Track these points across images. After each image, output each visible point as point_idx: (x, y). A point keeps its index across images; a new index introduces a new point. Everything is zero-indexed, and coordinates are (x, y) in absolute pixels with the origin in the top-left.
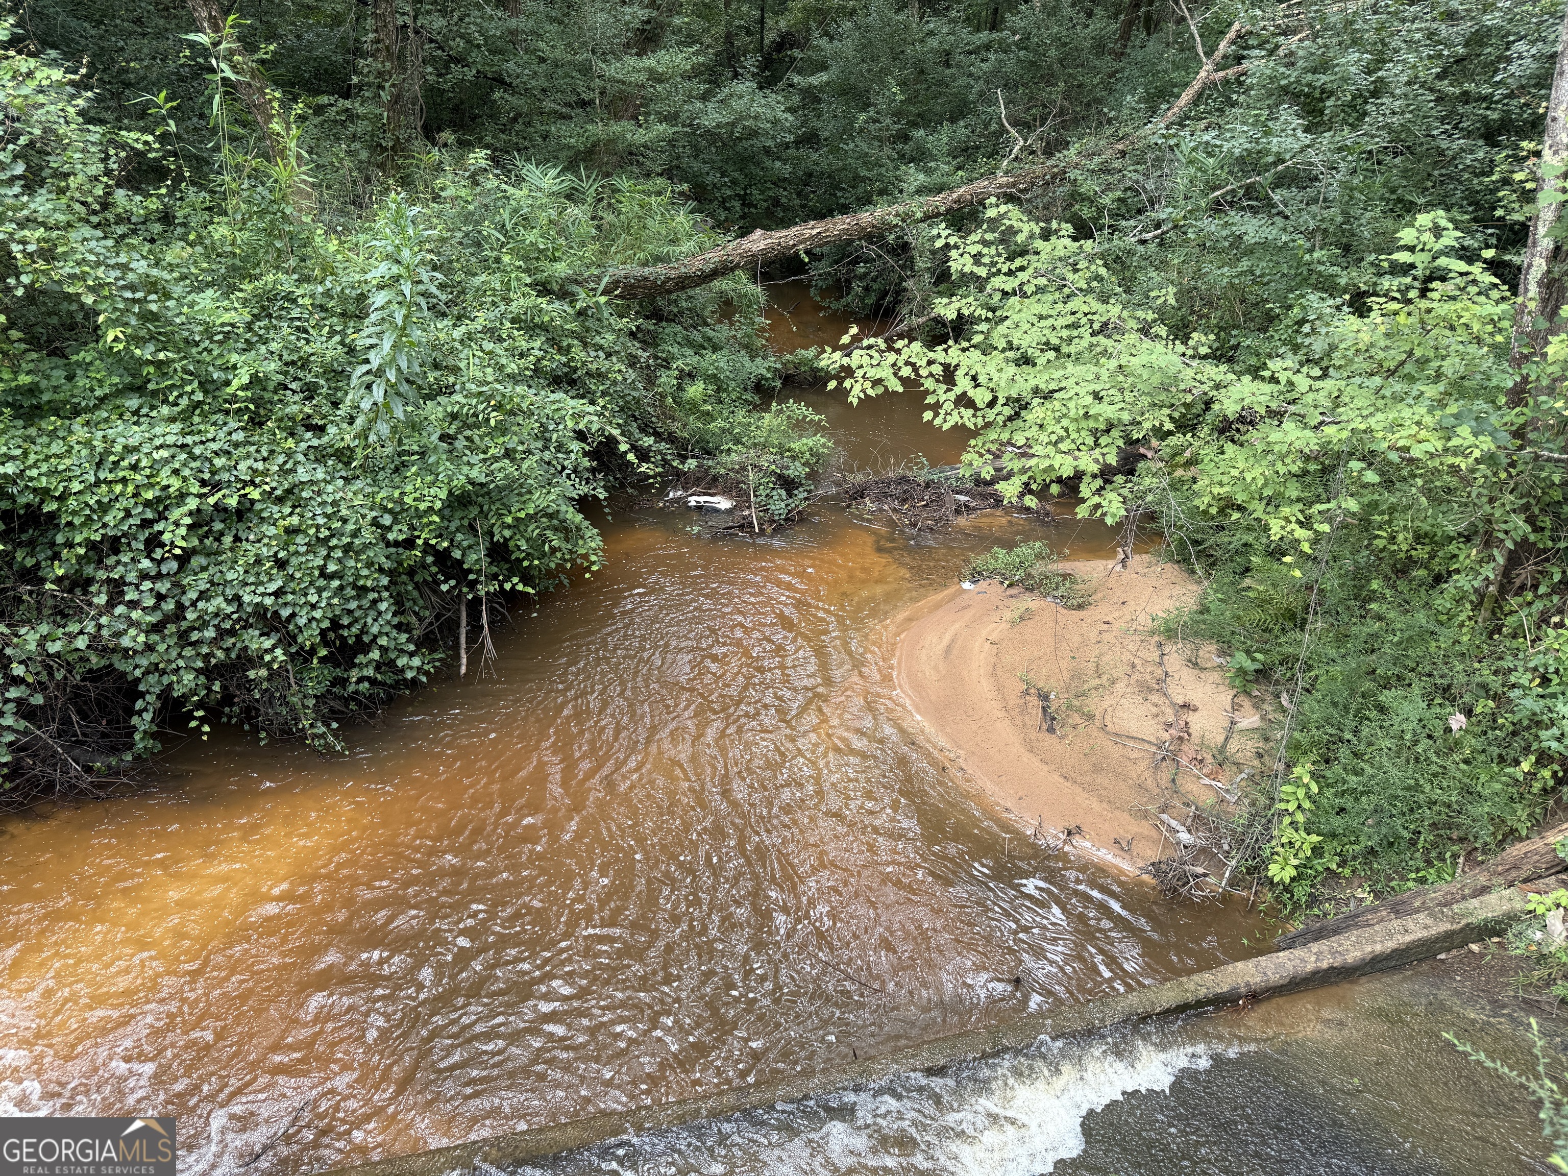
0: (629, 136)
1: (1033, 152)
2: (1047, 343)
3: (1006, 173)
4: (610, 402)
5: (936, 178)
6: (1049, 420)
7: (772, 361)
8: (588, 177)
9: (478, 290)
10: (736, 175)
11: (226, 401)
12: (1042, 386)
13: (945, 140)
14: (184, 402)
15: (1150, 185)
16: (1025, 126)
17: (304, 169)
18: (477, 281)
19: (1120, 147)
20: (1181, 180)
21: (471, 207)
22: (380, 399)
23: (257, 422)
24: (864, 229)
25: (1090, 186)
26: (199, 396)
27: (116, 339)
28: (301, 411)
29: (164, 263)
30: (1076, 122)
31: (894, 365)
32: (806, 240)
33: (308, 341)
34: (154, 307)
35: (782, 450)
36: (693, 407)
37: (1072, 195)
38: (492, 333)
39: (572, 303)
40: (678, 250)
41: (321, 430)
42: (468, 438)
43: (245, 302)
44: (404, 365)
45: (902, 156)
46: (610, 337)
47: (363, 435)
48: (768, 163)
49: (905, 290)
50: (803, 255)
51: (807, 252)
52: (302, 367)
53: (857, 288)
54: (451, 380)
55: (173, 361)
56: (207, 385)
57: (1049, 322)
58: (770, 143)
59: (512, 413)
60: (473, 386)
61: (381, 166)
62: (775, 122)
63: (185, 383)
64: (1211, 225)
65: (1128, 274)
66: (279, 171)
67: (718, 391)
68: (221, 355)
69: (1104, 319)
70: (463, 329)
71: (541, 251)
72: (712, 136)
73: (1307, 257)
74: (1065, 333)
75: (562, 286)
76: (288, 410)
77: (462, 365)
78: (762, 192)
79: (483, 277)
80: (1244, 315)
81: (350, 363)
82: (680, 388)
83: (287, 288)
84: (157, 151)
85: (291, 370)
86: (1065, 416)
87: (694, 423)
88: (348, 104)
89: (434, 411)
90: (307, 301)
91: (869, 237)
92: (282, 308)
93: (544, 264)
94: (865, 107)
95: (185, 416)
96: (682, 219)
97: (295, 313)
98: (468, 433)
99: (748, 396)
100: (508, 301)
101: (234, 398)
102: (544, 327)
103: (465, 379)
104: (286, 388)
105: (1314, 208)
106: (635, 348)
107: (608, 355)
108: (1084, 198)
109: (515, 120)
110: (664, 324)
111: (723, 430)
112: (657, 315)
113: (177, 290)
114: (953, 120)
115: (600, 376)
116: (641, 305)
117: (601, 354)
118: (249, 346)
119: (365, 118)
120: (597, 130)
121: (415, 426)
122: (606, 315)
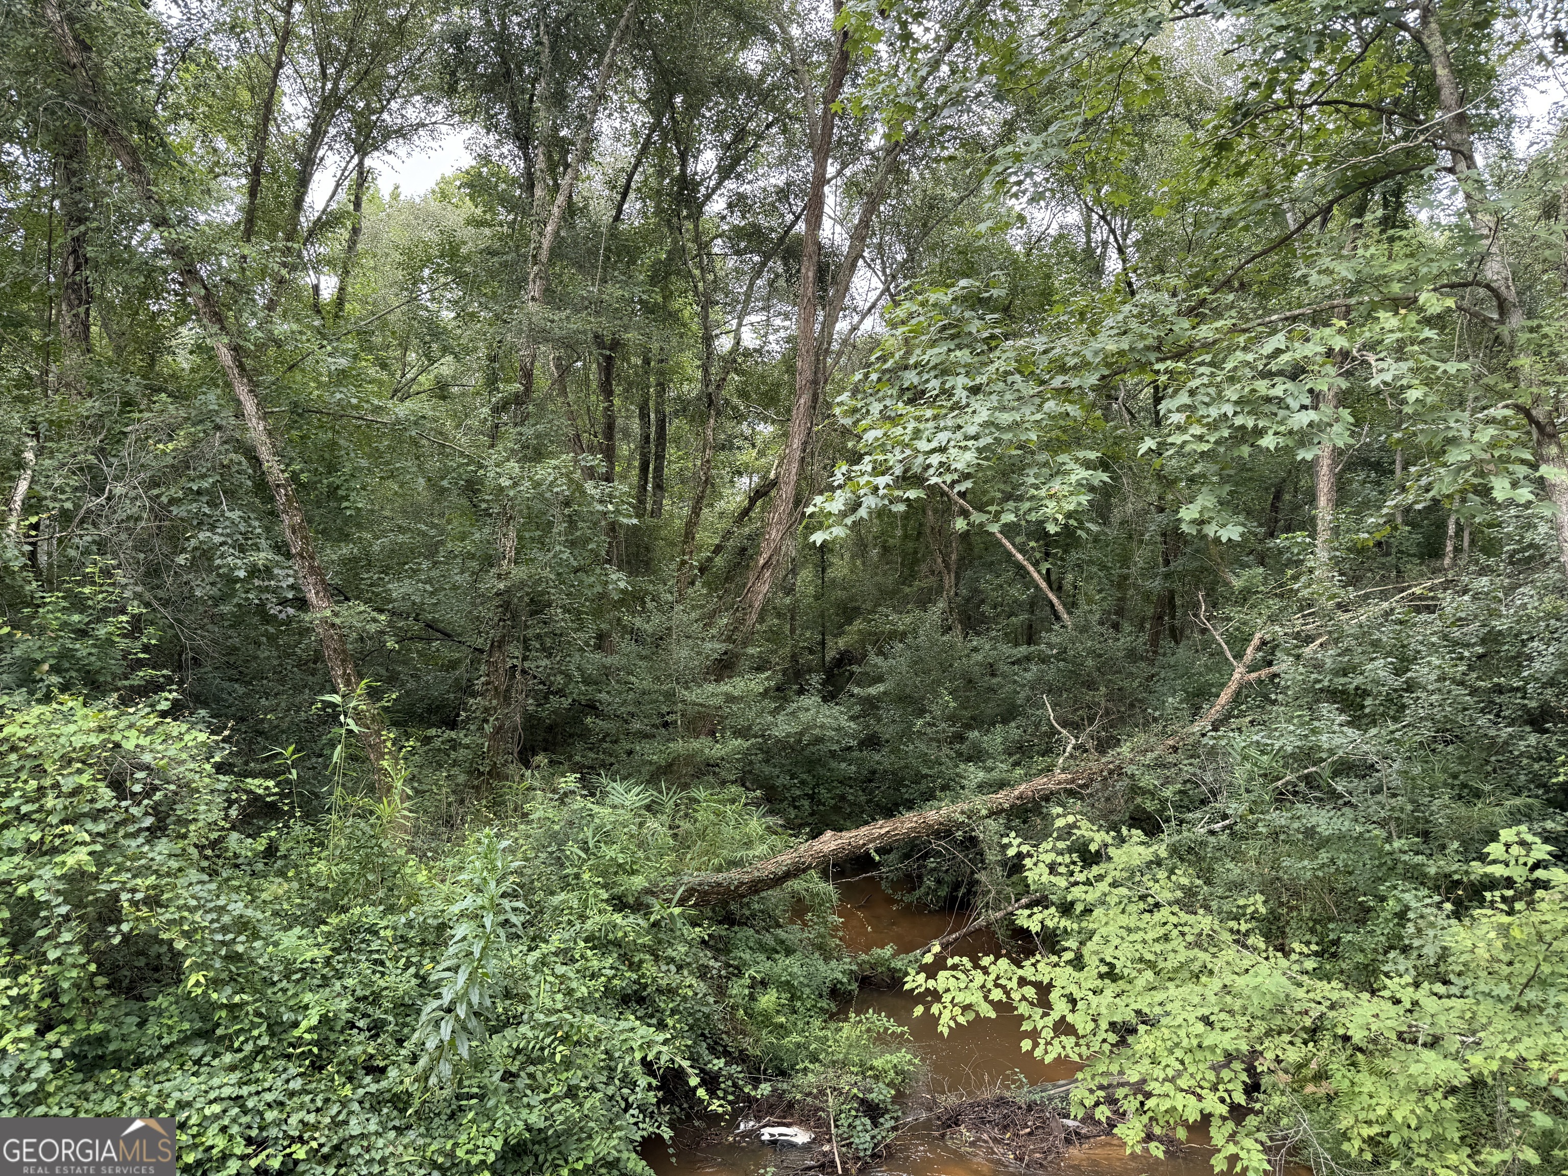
0: (707, 751)
1: (1086, 751)
2: (1141, 960)
3: (1063, 770)
4: (679, 1021)
5: (995, 774)
6: (1162, 1053)
7: (848, 963)
8: (668, 789)
9: (556, 908)
10: (804, 776)
11: (291, 1045)
12: (1146, 1010)
13: (999, 740)
14: (249, 1048)
15: (1209, 777)
16: (1075, 727)
17: (406, 805)
18: (556, 900)
19: (1171, 743)
20: (1240, 775)
21: (557, 827)
22: (446, 1037)
23: (317, 1066)
24: (931, 826)
25: (1148, 780)
26: (265, 1041)
27: (197, 984)
28: (364, 1052)
29: (259, 901)
30: (1122, 720)
31: (983, 986)
32: (875, 839)
33: (383, 974)
34: (240, 949)
35: (864, 1069)
36: (765, 1020)
37: (1132, 789)
38: (566, 955)
39: (647, 915)
40: (751, 853)
41: (380, 1072)
42: (531, 1076)
43: (328, 936)
44: (475, 1000)
45: (960, 754)
46: (683, 949)
47: (424, 1078)
48: (833, 764)
49: (978, 882)
50: (873, 854)
51: (877, 851)
52: (372, 1003)
53: (929, 882)
54: (520, 1009)
55: (247, 1003)
56: (276, 1028)
57: (1138, 936)
58: (835, 747)
59: (578, 1043)
60: (542, 1016)
61: (477, 788)
62: (839, 729)
63: (254, 1026)
64: (1278, 818)
65: (1204, 865)
66: (383, 809)
67: (791, 999)
68: (296, 995)
69: (1196, 931)
70: (536, 954)
71: (620, 865)
72: (783, 745)
73: (1387, 847)
74: (1158, 948)
75: (637, 899)
76: (351, 1052)
77: (533, 993)
78: (829, 791)
79: (563, 896)
80: (1337, 906)
81: (422, 995)
82: (752, 998)
83: (371, 920)
84: (274, 794)
85: (361, 1006)
86: (1177, 1045)
87: (768, 1038)
88: (453, 734)
89: (500, 1045)
90: (389, 933)
91: (937, 834)
92: (363, 941)
93: (622, 878)
94: (921, 712)
95: (245, 1064)
96: (755, 824)
97: (374, 947)
98: (531, 1069)
99: (824, 1004)
100: (583, 918)
101: (300, 1040)
102: (617, 944)
103: (533, 1008)
104: (353, 1026)
105: (1379, 797)
106: (706, 958)
107: (680, 968)
108: (1144, 792)
109: (603, 740)
110: (736, 928)
111: (798, 1045)
112: (730, 920)
113: (265, 930)
114: (1005, 722)
115: (670, 991)
116: (714, 911)
117: (673, 968)
118: (325, 982)
119: (467, 747)
120: (678, 746)
121: (479, 1064)
122: (679, 925)
